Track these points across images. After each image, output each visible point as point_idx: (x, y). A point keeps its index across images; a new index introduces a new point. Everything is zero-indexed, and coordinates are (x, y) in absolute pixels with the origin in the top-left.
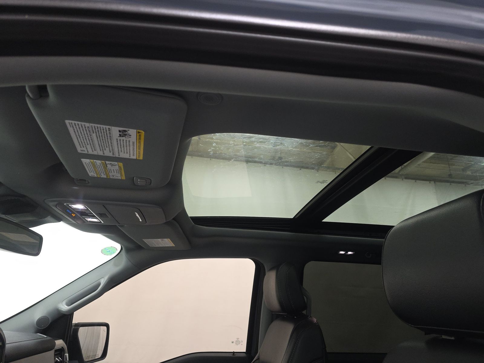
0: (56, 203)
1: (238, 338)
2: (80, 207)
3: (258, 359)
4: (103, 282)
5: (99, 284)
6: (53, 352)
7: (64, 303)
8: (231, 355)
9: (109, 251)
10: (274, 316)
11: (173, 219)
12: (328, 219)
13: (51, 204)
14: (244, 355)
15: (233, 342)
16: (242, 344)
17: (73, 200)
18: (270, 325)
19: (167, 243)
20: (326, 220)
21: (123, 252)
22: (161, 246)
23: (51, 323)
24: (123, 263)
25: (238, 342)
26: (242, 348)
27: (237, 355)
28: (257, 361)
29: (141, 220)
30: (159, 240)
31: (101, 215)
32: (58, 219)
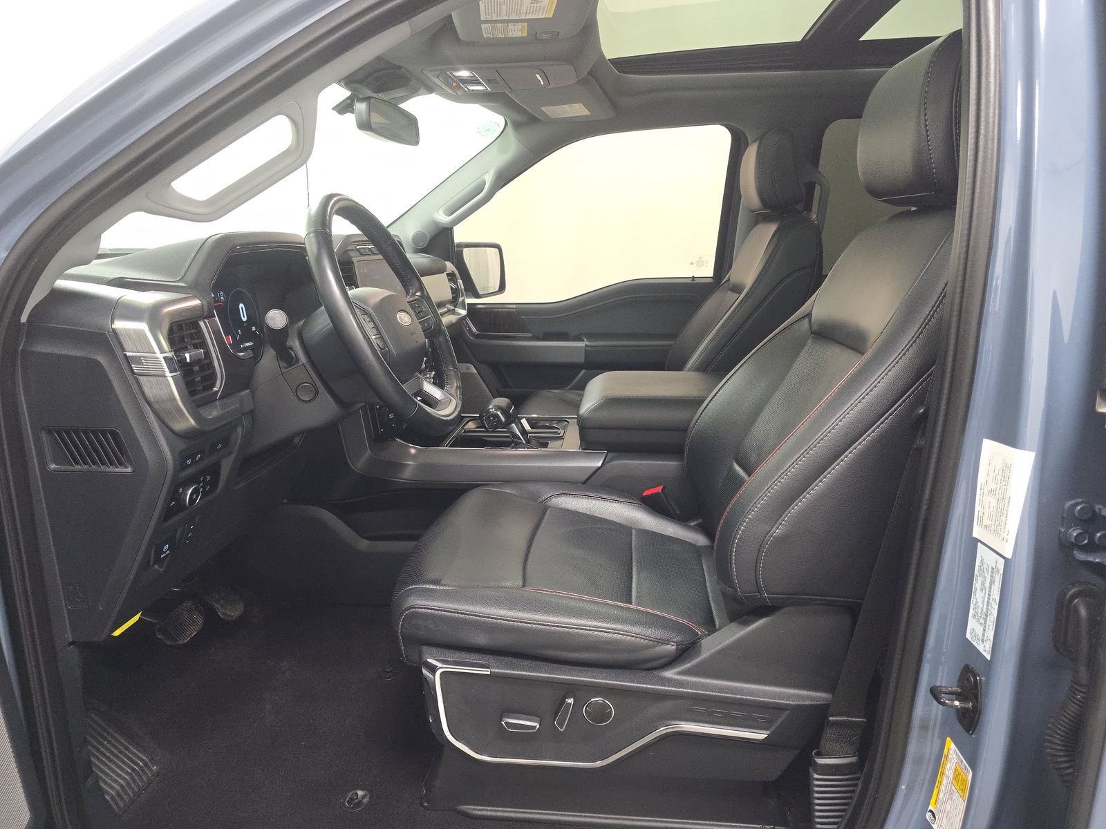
0: (438, 72)
1: (701, 258)
2: (464, 74)
3: (728, 280)
4: (489, 179)
5: (484, 184)
6: (445, 274)
7: (441, 212)
8: (689, 281)
9: (489, 130)
10: (759, 218)
11: (589, 73)
12: (870, 35)
13: (430, 75)
14: (710, 280)
15: (692, 264)
16: (707, 266)
17: (459, 66)
18: (750, 231)
19: (578, 110)
20: (867, 36)
21: (510, 129)
22: (568, 116)
23: (430, 241)
24: (512, 148)
25: (700, 263)
26: (707, 271)
27: (697, 281)
28: (727, 283)
29: (542, 83)
30: (566, 106)
31: (489, 81)
32: (430, 90)
